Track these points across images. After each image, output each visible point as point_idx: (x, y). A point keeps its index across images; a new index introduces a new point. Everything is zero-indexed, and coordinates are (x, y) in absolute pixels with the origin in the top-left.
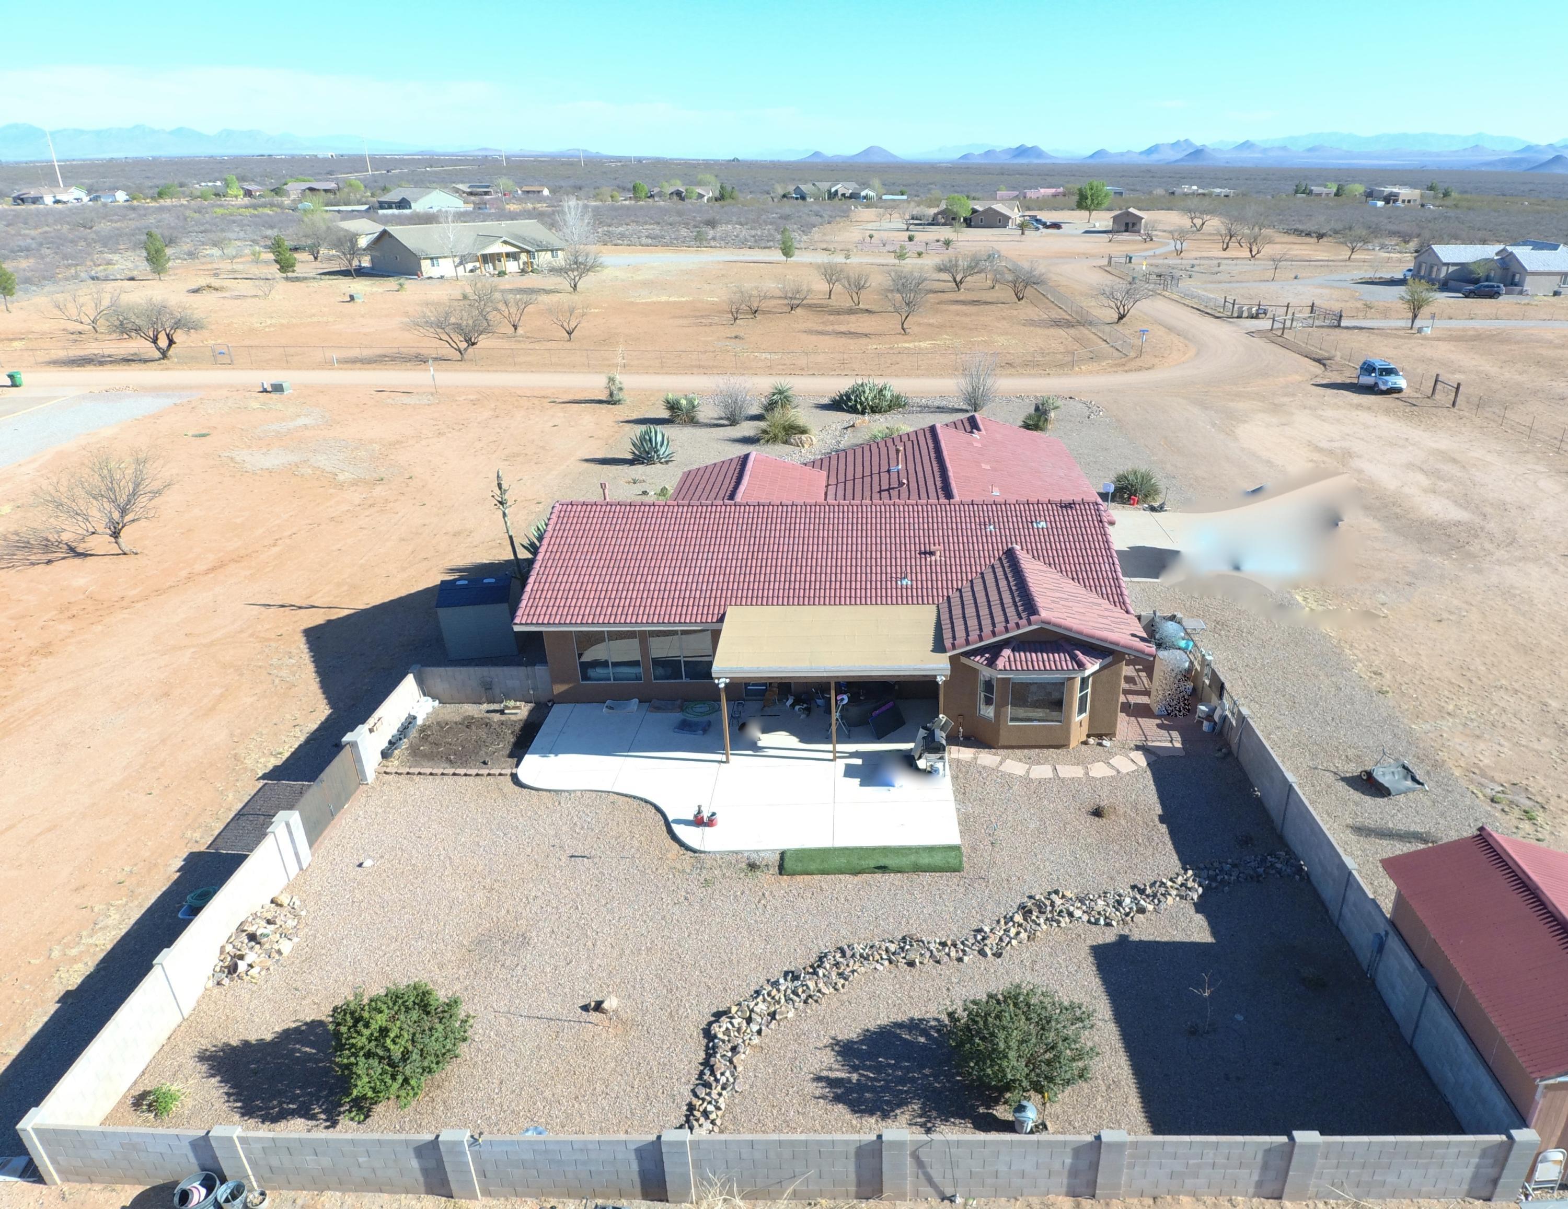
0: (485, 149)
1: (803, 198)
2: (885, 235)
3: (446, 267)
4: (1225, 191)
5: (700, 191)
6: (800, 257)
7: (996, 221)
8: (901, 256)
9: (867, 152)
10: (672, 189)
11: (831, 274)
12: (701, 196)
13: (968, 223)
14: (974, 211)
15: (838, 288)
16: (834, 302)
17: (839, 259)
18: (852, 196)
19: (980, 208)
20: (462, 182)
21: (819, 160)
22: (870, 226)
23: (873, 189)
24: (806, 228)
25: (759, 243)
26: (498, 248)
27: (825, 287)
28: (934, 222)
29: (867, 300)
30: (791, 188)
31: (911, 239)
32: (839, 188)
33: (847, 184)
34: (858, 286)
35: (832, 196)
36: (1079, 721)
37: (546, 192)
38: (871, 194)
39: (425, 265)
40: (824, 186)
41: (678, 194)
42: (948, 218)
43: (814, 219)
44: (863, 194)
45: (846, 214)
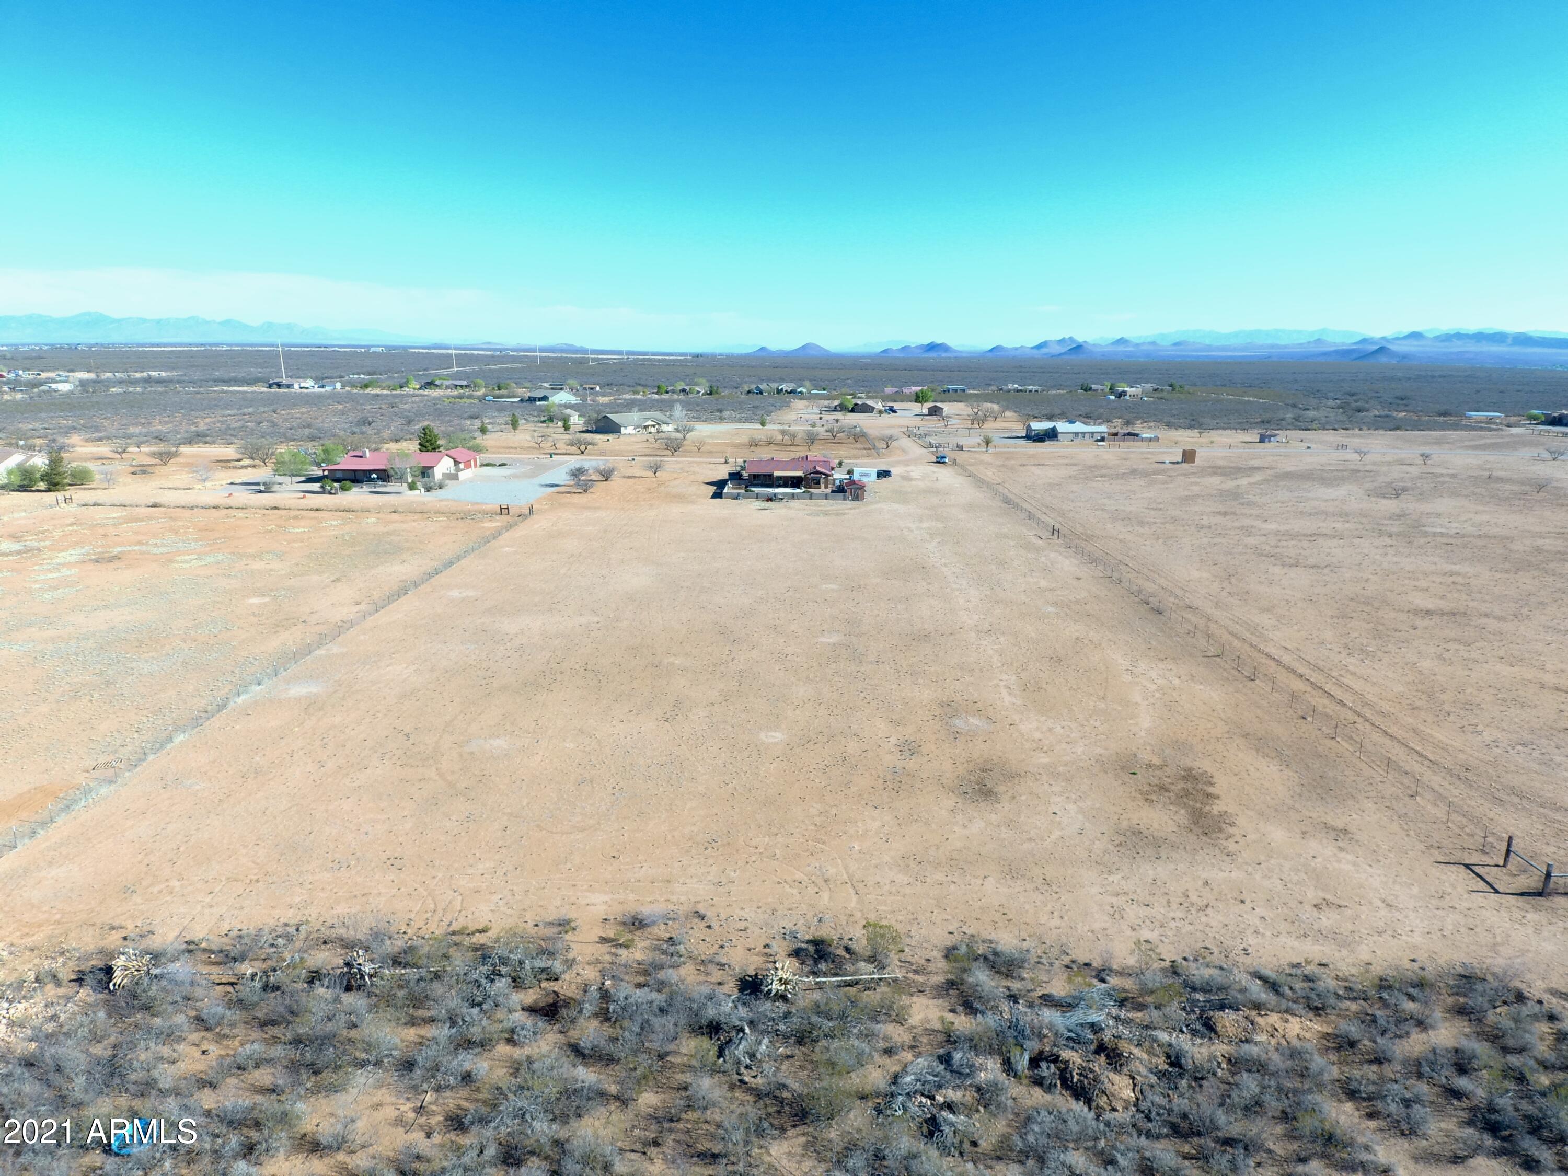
0: (489, 343)
1: (761, 393)
2: (807, 416)
3: (630, 430)
4: (1035, 388)
5: (697, 389)
6: (768, 427)
7: (867, 409)
8: (813, 426)
9: (804, 347)
10: (680, 388)
11: (783, 432)
12: (698, 392)
13: (853, 411)
14: (856, 404)
15: (786, 437)
16: (784, 442)
17: (787, 427)
18: (791, 392)
19: (860, 403)
20: (547, 382)
21: (764, 354)
22: (801, 411)
23: (805, 387)
24: (769, 413)
25: (747, 420)
26: (650, 423)
27: (781, 437)
28: (835, 410)
29: (797, 442)
30: (753, 387)
31: (821, 418)
32: (784, 387)
33: (789, 385)
34: (794, 436)
35: (779, 391)
36: (823, 486)
37: (598, 388)
38: (804, 390)
39: (622, 429)
40: (774, 385)
41: (684, 390)
42: (842, 408)
43: (772, 408)
44: (799, 390)
45: (788, 405)
